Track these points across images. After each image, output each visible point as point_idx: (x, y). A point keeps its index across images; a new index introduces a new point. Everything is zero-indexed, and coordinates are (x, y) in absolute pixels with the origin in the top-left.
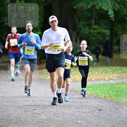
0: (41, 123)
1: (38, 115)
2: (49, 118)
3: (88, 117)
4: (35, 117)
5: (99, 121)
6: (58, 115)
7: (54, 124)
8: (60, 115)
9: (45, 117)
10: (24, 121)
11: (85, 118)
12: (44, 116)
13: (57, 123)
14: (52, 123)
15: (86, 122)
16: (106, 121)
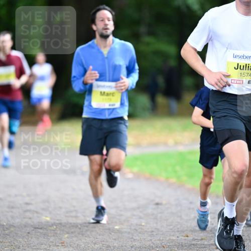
0: (41, 231)
1: (35, 215)
2: (58, 220)
3: (134, 217)
4: (30, 218)
5: (155, 225)
6: (74, 214)
7: (68, 233)
8: (79, 215)
9: (48, 219)
10: (7, 227)
11: (128, 221)
12: (46, 217)
13: (73, 230)
14: (63, 230)
15: (130, 229)
16: (170, 226)
